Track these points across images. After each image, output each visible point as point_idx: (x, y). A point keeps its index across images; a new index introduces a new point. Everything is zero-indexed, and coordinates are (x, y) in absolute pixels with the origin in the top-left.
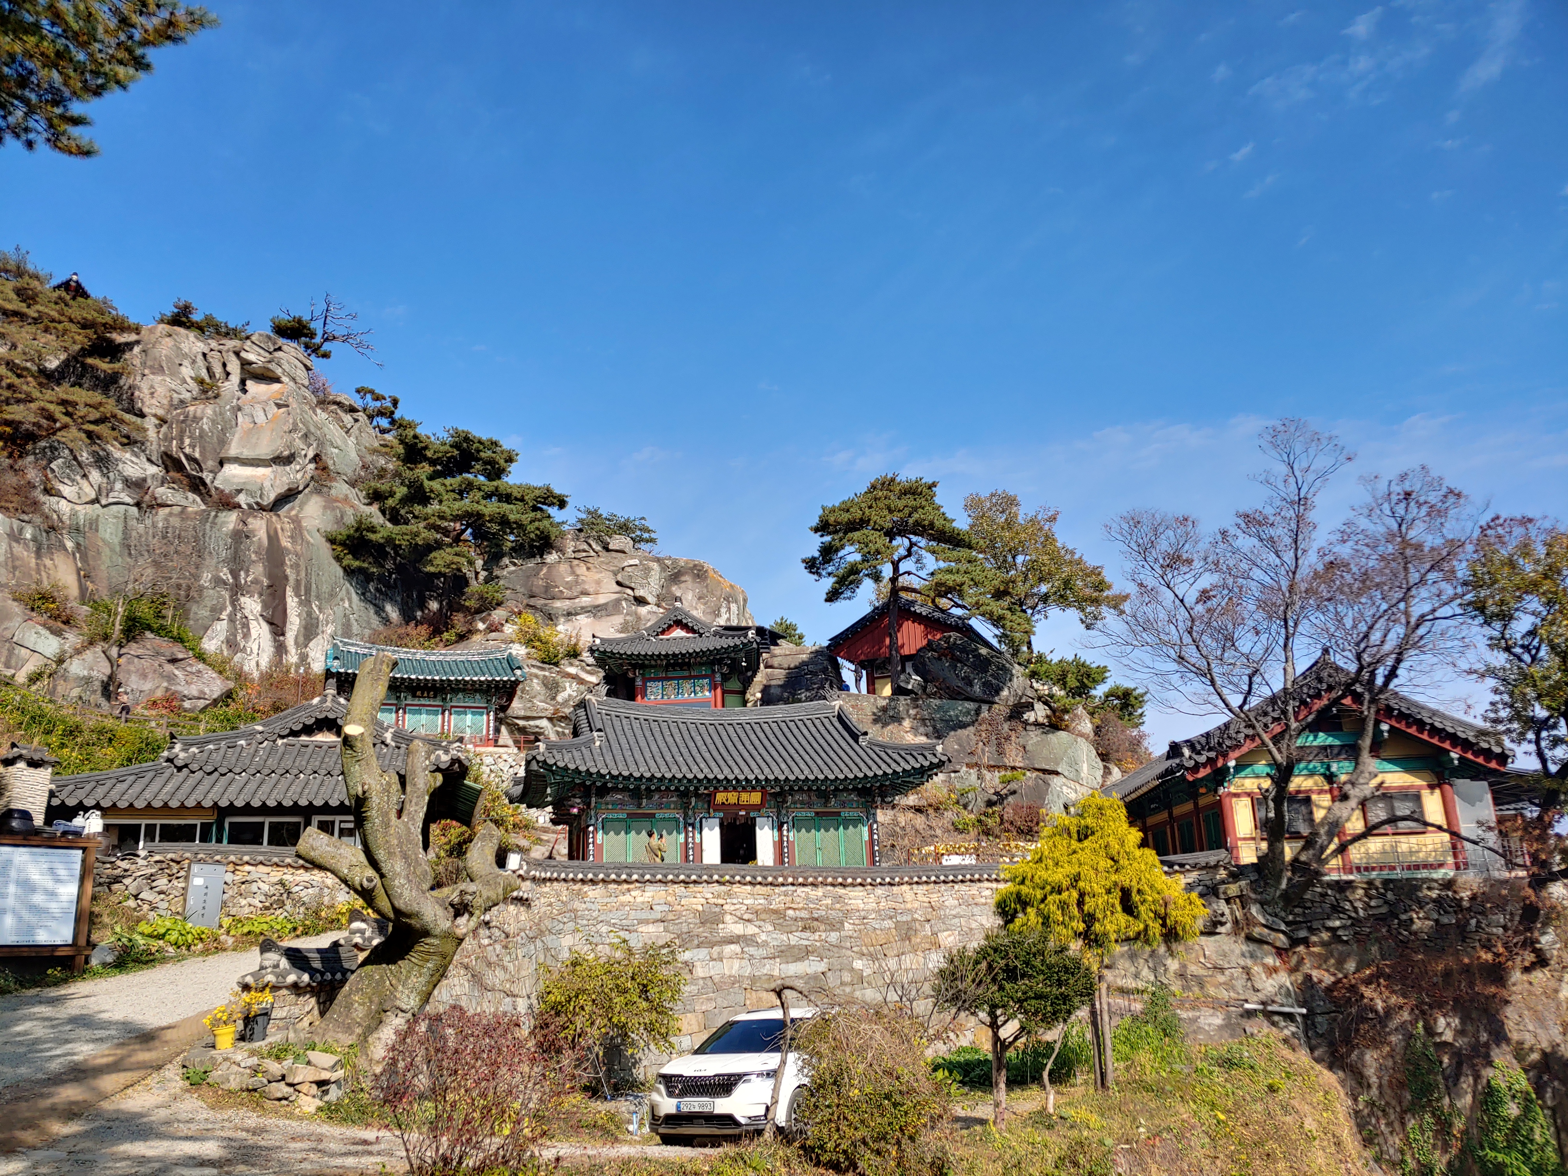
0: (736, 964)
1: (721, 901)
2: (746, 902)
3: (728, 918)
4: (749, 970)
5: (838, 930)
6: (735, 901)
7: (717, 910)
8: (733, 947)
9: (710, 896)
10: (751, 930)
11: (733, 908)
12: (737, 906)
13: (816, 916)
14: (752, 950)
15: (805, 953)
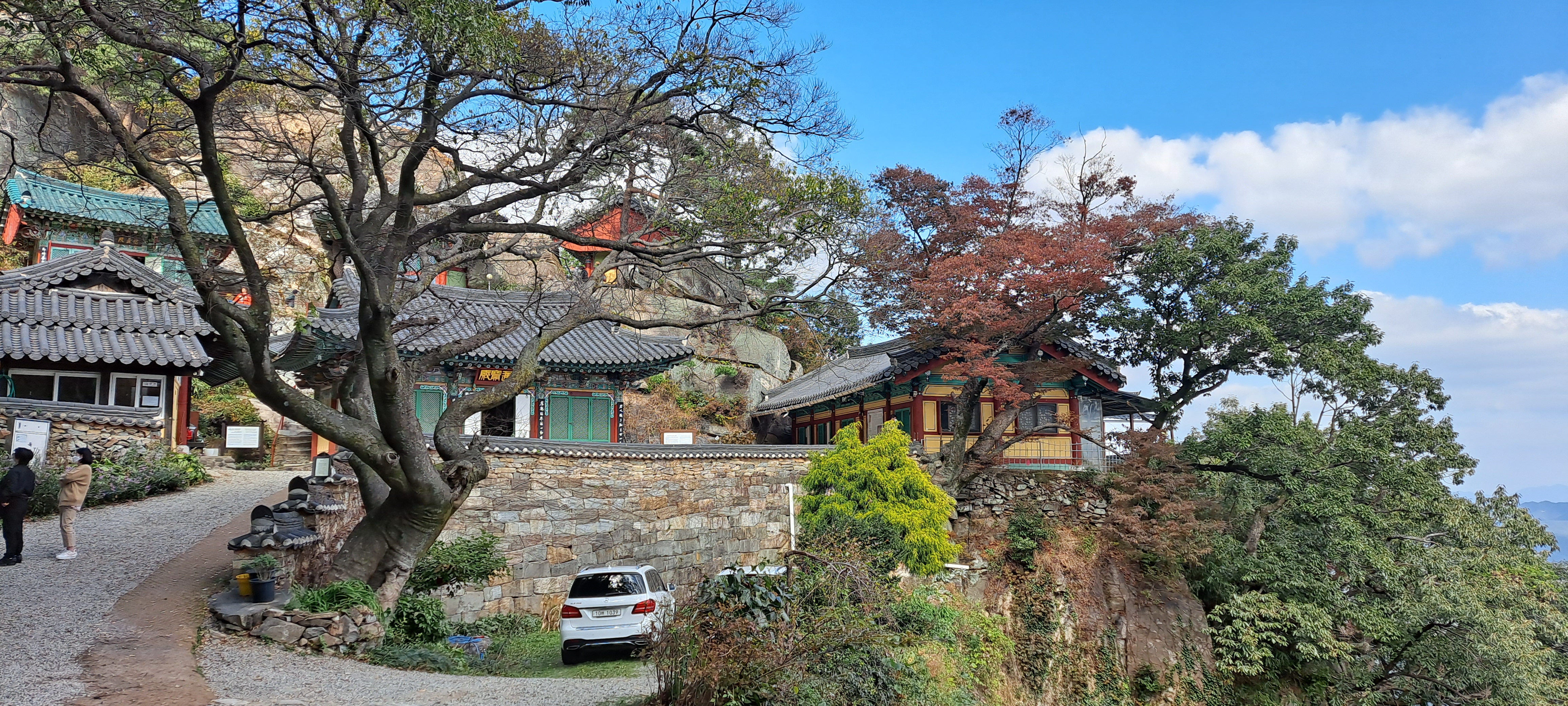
0: (541, 524)
1: (529, 471)
2: (549, 472)
3: (535, 485)
4: (551, 529)
5: (623, 497)
6: (540, 471)
7: (526, 477)
8: (538, 510)
9: (519, 466)
10: (554, 495)
11: (539, 477)
12: (542, 476)
13: (607, 484)
14: (554, 514)
15: (596, 517)
